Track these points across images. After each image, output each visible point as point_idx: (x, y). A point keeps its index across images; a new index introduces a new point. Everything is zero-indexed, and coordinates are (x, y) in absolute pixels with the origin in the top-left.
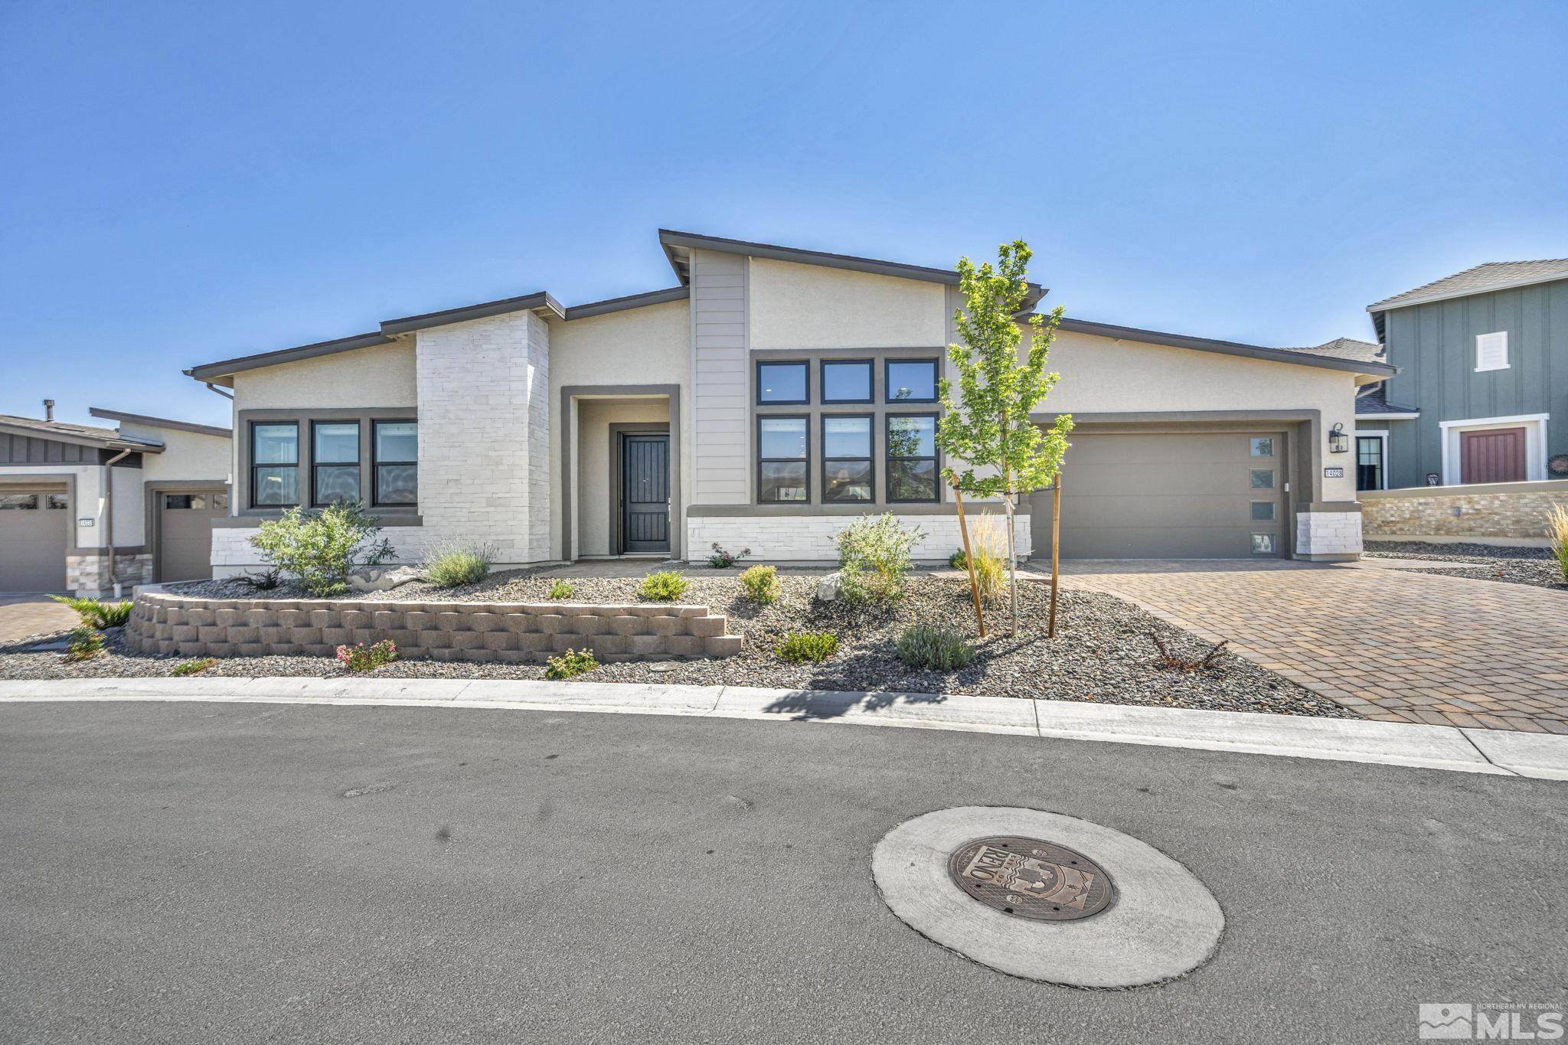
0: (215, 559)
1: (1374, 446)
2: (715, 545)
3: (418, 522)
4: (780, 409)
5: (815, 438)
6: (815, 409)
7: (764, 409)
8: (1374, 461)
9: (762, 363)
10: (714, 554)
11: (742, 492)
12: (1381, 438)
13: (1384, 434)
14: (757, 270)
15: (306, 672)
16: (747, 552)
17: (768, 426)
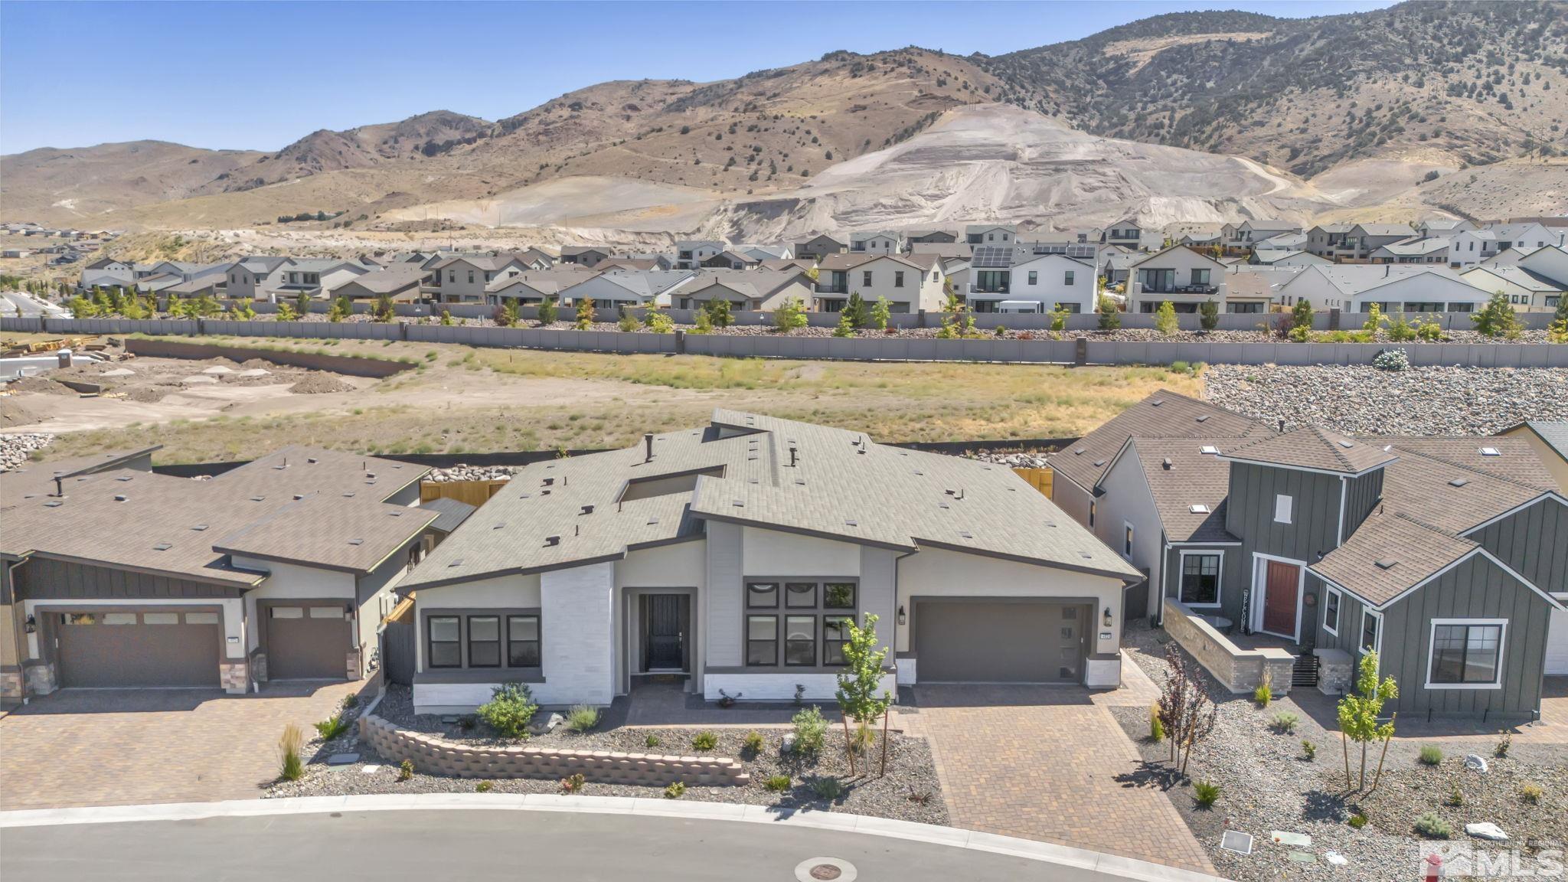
0: (416, 702)
1: (1214, 561)
2: (721, 691)
3: (543, 680)
4: (761, 611)
5: (782, 627)
6: (782, 611)
7: (750, 609)
8: (1213, 572)
9: (751, 585)
10: (721, 697)
11: (737, 660)
12: (1218, 556)
13: (1221, 553)
14: (747, 530)
15: (545, 791)
16: (740, 694)
17: (752, 619)
